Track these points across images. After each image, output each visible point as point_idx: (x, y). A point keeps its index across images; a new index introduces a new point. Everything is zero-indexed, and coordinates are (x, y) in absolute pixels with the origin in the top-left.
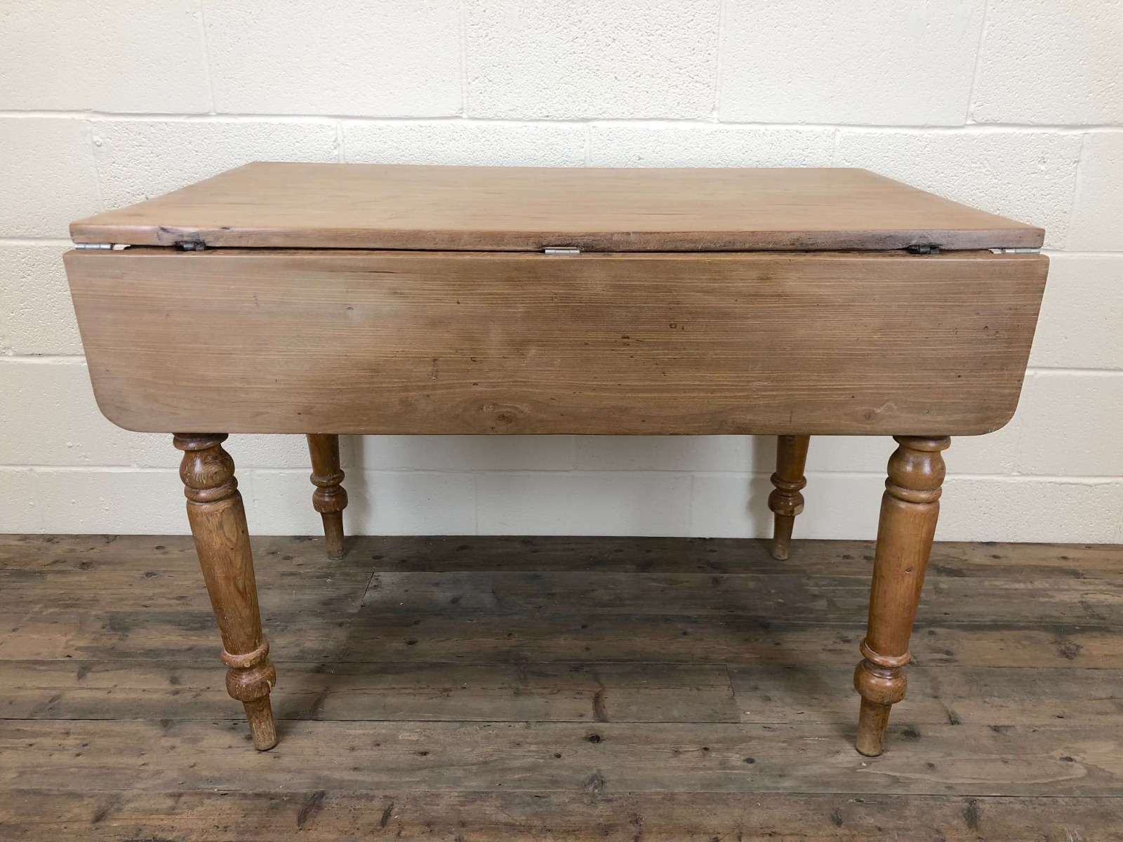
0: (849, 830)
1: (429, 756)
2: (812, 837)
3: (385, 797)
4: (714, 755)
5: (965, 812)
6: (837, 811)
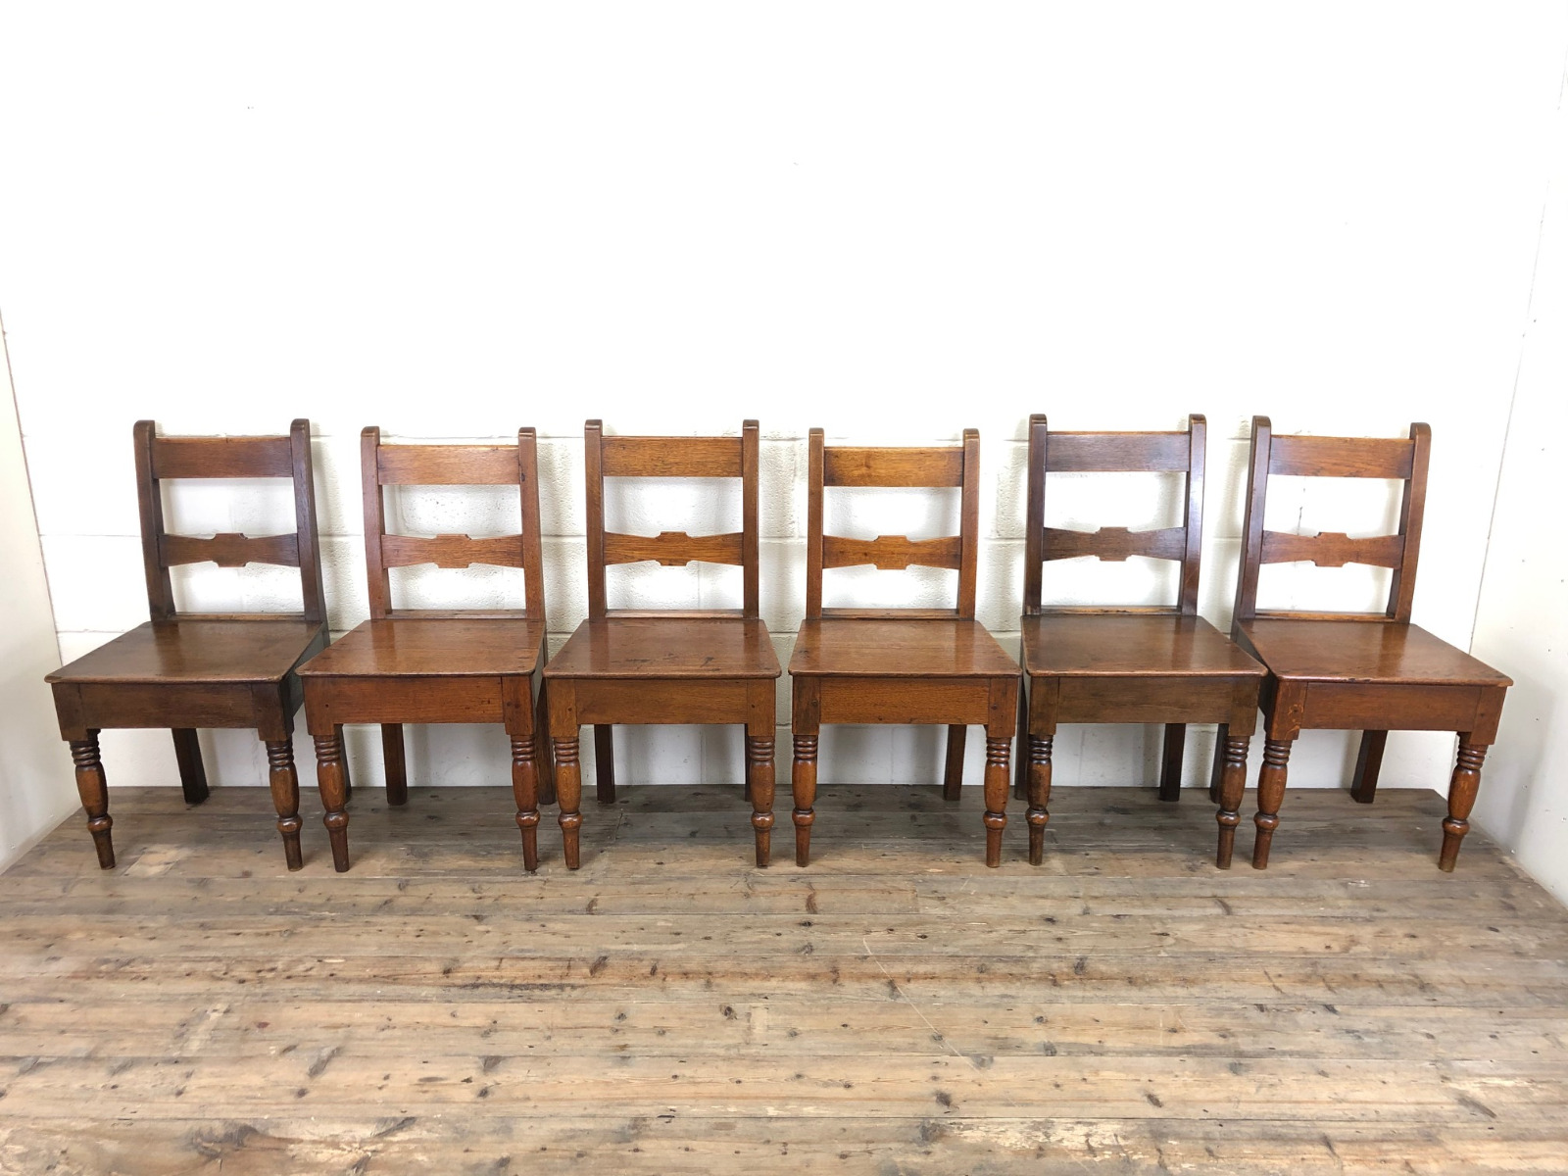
0: (989, 975)
1: (682, 935)
2: (961, 979)
3: (652, 959)
4: (897, 933)
5: (1075, 965)
6: (983, 965)
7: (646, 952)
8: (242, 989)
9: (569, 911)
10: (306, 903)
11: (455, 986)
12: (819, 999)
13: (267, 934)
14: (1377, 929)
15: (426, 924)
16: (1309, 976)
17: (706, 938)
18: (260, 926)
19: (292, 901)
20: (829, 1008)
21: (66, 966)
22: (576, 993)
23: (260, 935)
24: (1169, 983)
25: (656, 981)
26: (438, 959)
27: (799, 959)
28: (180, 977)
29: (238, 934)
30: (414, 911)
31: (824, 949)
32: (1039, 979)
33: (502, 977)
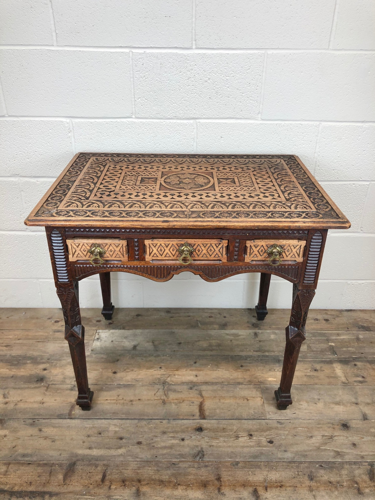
0: (316, 483)
1: (124, 440)
2: (299, 487)
3: (104, 465)
4: (254, 438)
5: (369, 471)
6: (311, 472)
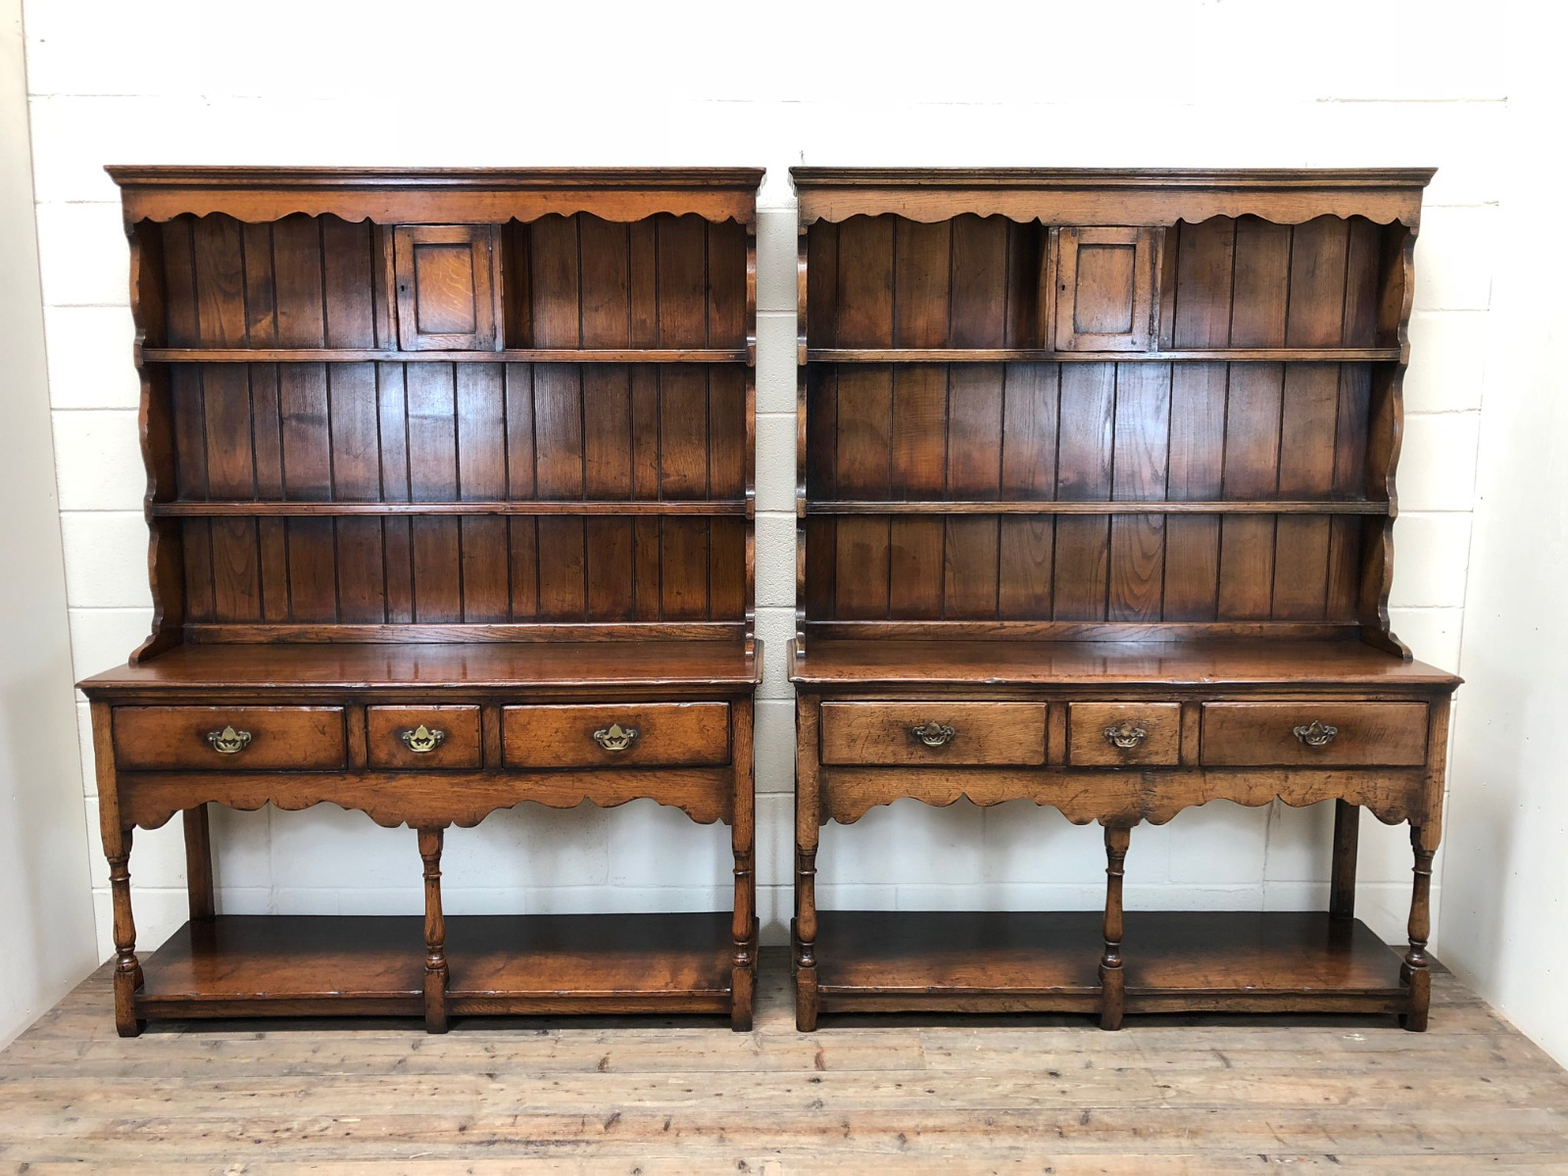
7: (658, 1109)
8: (257, 1148)
9: (582, 1069)
10: (321, 1064)
11: (471, 1143)
12: (830, 1153)
13: (282, 1095)
14: (1374, 1081)
15: (440, 1082)
16: (1309, 1127)
17: (717, 1095)
18: (274, 1087)
19: (306, 1062)
20: (841, 1161)
21: (83, 1126)
22: (591, 1149)
23: (274, 1095)
24: (1174, 1134)
25: (671, 1135)
26: (455, 1117)
27: (810, 1114)
28: (197, 1138)
29: (253, 1095)
30: (427, 1070)
31: (834, 1104)
32: (1047, 1131)
33: (517, 1134)
